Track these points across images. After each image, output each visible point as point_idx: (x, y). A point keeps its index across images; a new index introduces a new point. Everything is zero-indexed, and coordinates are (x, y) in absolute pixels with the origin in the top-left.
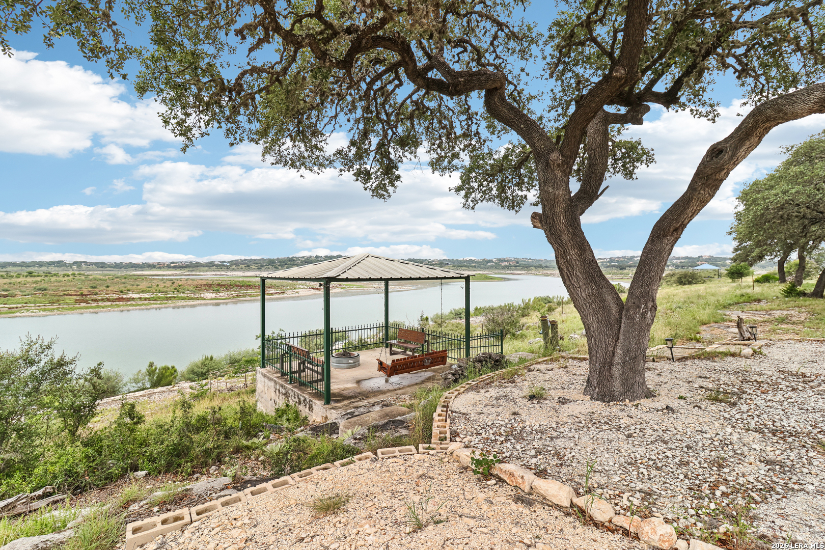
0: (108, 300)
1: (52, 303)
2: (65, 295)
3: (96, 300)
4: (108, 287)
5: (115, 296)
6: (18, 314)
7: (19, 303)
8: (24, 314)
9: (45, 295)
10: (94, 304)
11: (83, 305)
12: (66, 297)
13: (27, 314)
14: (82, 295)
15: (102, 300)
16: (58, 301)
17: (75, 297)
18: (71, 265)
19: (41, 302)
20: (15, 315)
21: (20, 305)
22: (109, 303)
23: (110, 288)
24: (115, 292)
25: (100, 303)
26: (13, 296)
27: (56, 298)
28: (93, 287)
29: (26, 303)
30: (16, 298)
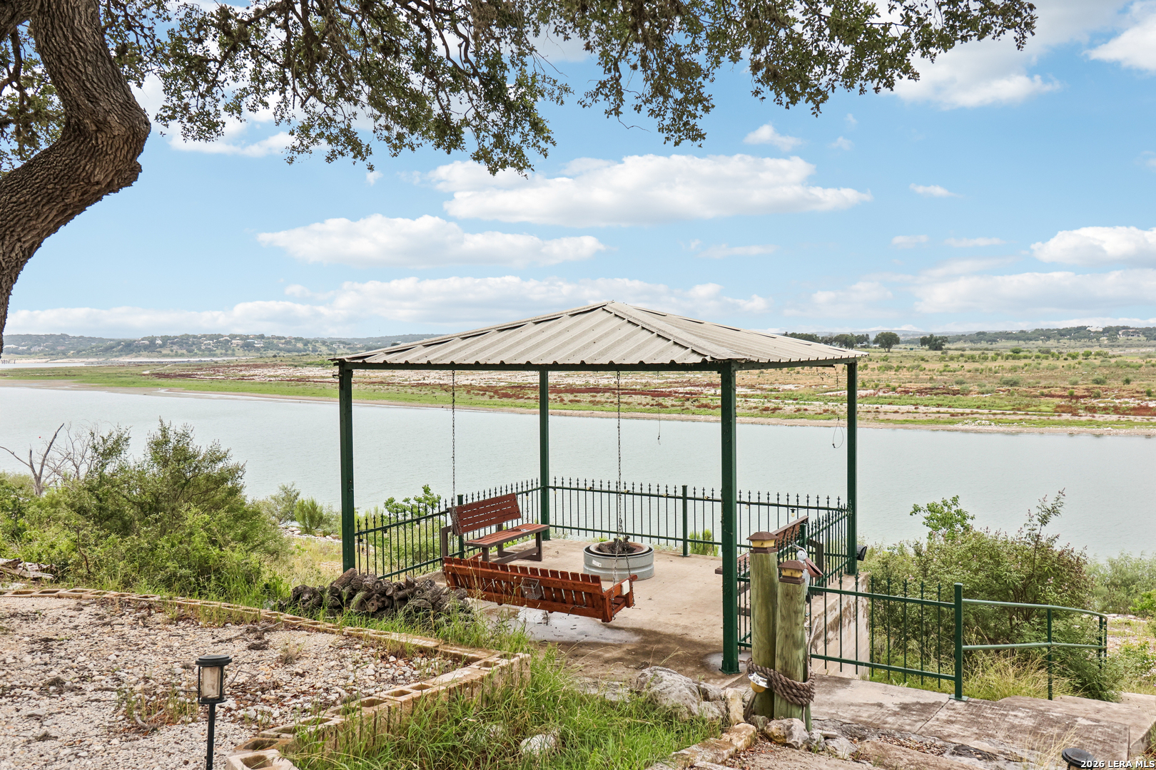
0: (1116, 410)
1: (1016, 409)
2: (1043, 395)
3: (1092, 410)
4: (1128, 382)
5: (1133, 403)
6: (960, 426)
7: (969, 407)
8: (967, 427)
9: (1012, 394)
10: (1086, 417)
11: (1066, 416)
12: (1043, 399)
13: (972, 427)
14: (1072, 396)
15: (1105, 409)
16: (1028, 406)
17: (1057, 401)
18: (1098, 335)
19: (999, 407)
20: (956, 426)
21: (968, 411)
22: (1115, 417)
23: (1133, 385)
24: (1135, 394)
25: (1099, 417)
26: (966, 393)
27: (1026, 401)
28: (1097, 382)
29: (978, 407)
30: (969, 397)
